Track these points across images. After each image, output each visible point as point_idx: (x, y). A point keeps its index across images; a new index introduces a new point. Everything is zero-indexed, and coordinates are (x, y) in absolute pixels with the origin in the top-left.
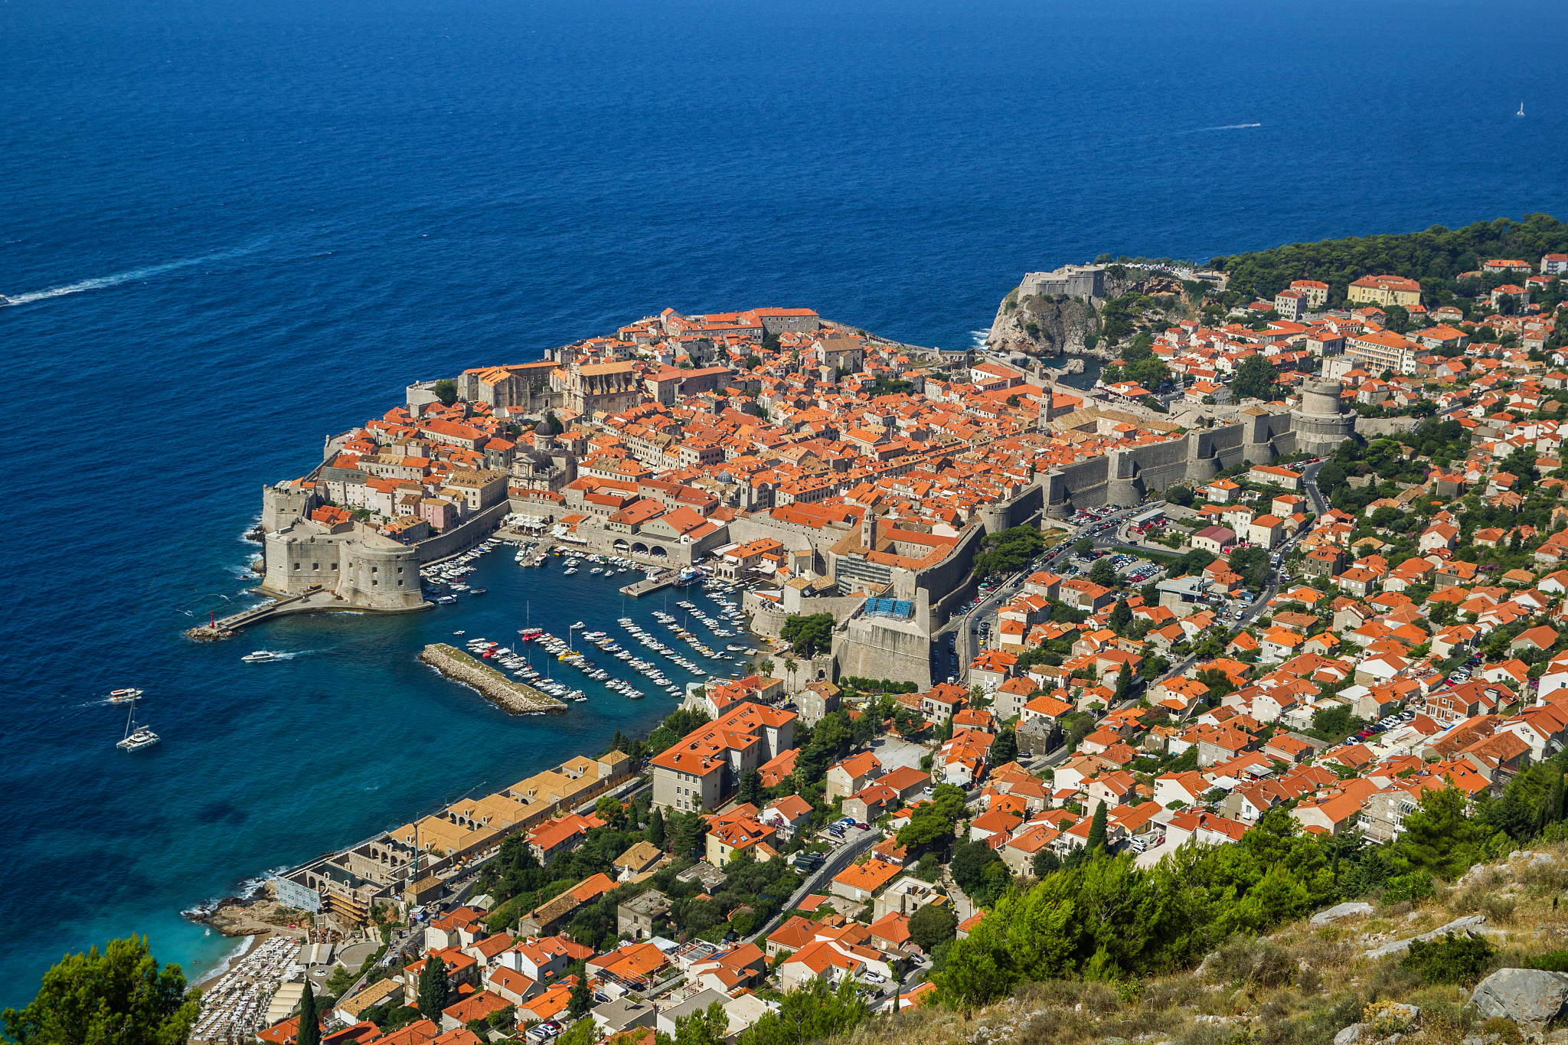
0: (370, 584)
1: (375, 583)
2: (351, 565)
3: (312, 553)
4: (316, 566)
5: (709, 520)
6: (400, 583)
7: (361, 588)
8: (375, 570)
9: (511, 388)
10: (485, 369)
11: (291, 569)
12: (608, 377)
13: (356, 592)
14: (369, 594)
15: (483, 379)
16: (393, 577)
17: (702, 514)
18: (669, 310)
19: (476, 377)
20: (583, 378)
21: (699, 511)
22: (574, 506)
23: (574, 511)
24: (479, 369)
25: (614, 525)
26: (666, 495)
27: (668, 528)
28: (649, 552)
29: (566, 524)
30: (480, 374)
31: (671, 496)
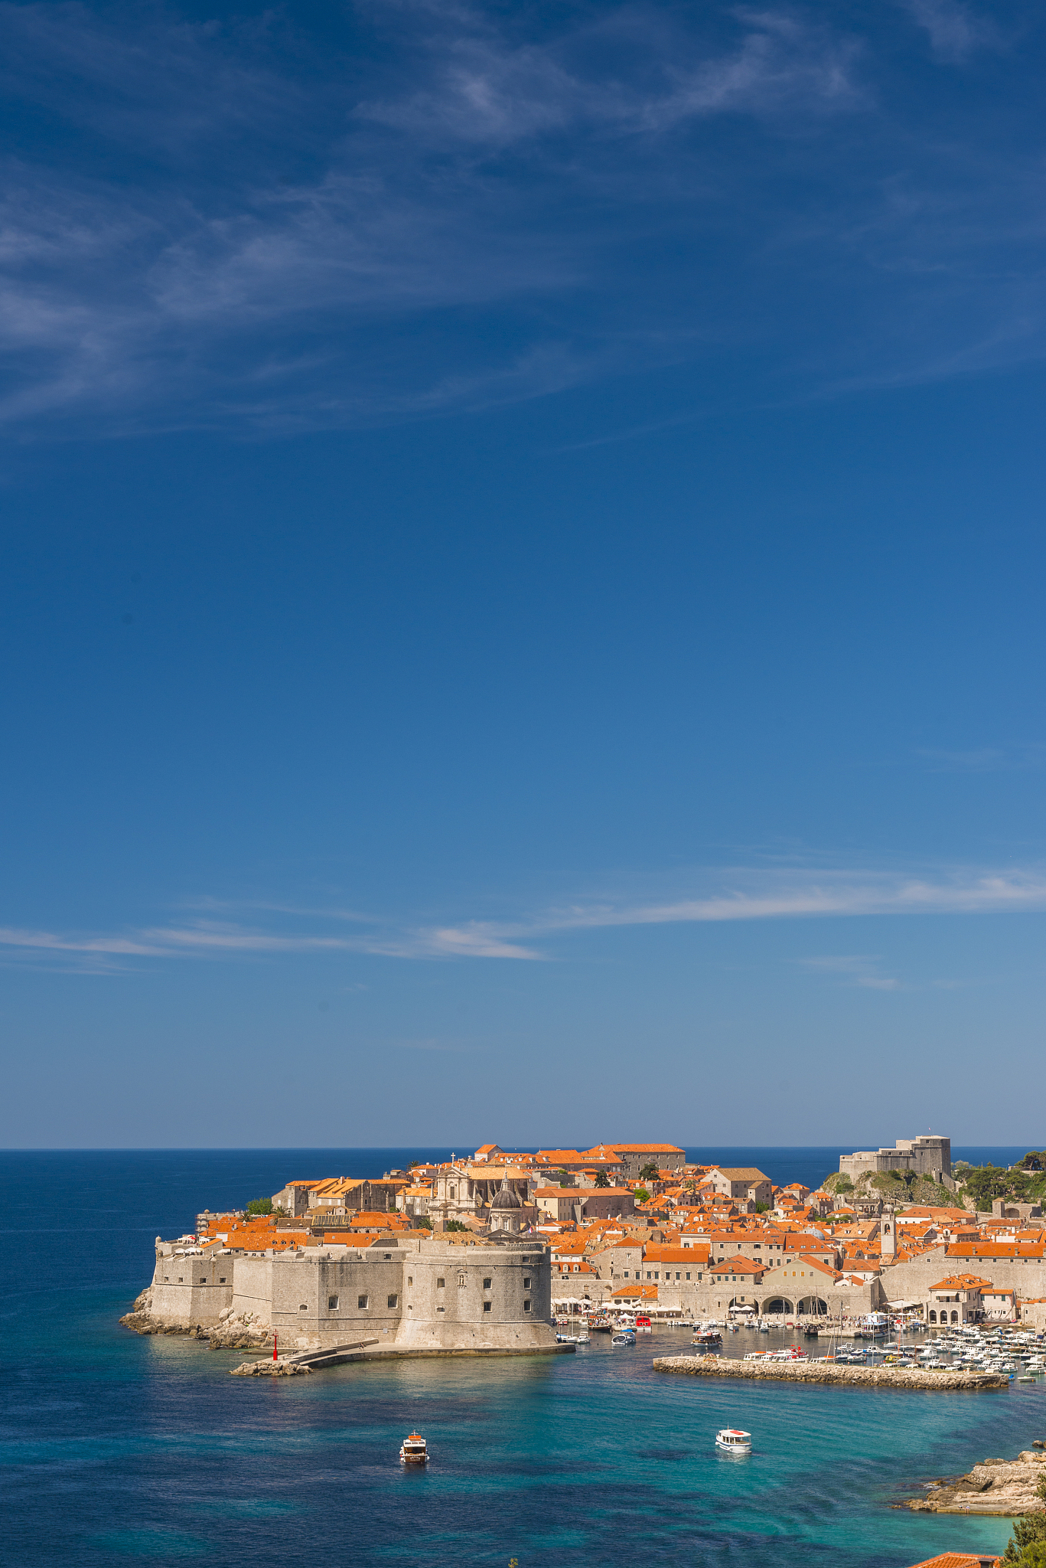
0: (480, 1309)
1: (487, 1306)
2: (441, 1282)
3: (359, 1277)
4: (362, 1303)
6: (527, 1307)
7: (462, 1318)
8: (487, 1283)
10: (316, 1183)
11: (325, 1306)
13: (452, 1327)
14: (478, 1326)
15: (319, 1192)
16: (517, 1294)
19: (306, 1193)
21: (826, 1262)
22: (626, 1274)
23: (627, 1281)
24: (307, 1183)
25: (723, 1277)
26: (764, 1248)
27: (812, 1274)
28: (795, 1309)
29: (622, 1299)
30: (310, 1187)
31: (775, 1248)
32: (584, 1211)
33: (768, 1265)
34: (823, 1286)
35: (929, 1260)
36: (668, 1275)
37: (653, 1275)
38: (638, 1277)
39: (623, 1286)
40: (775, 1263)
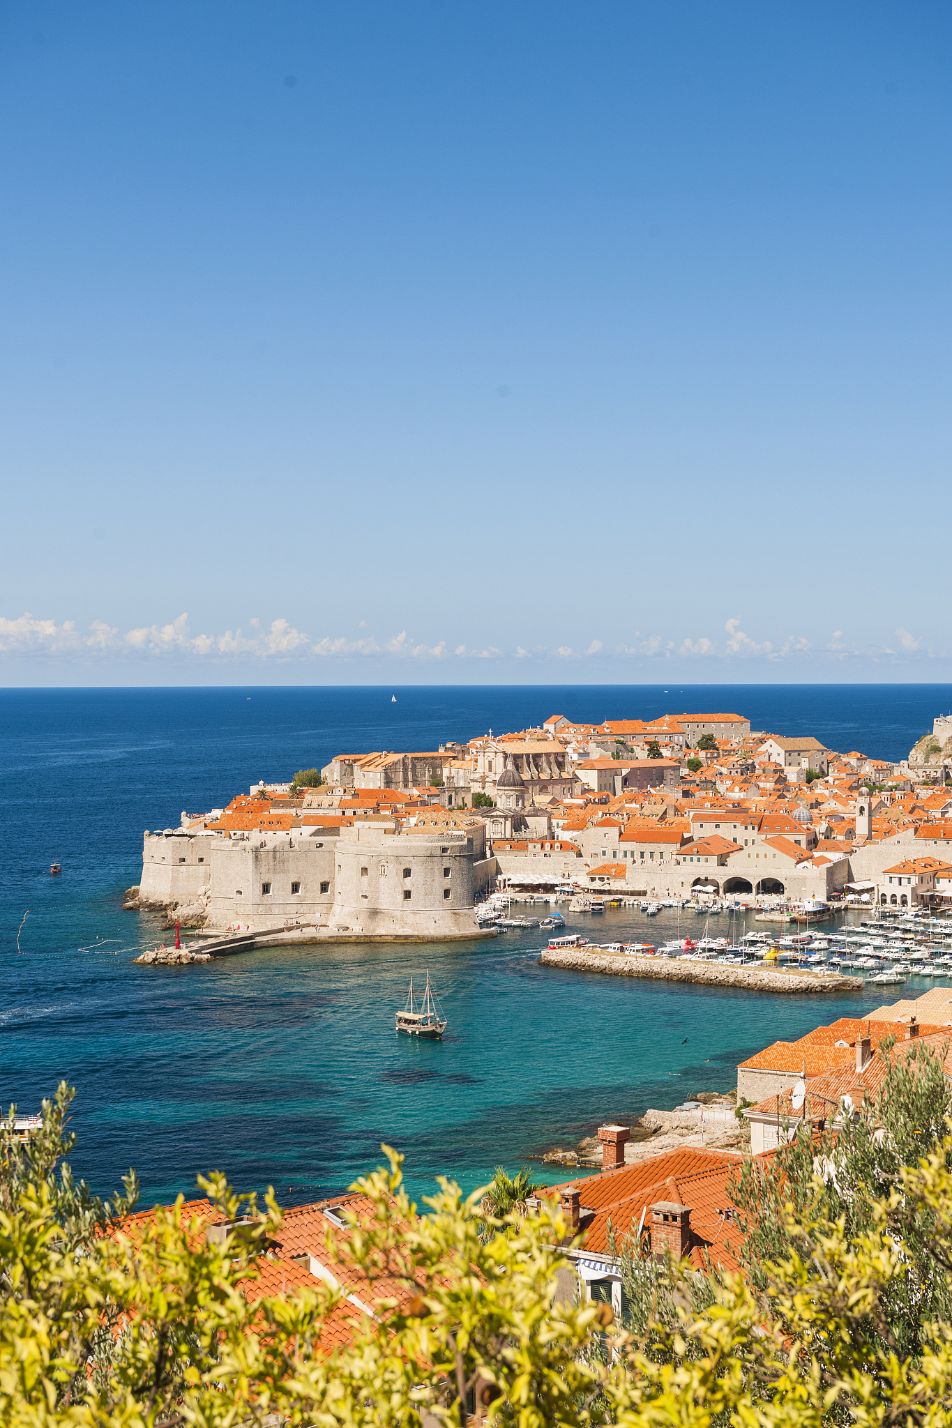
0: (400, 897)
1: (407, 894)
2: (365, 870)
3: (291, 865)
4: (295, 888)
5: (816, 854)
6: (447, 893)
7: (383, 905)
8: (407, 873)
9: (405, 775)
10: (361, 756)
11: (259, 892)
12: (537, 756)
13: (374, 913)
14: (398, 913)
15: (363, 766)
16: (436, 884)
17: (804, 845)
18: (554, 718)
19: (350, 766)
20: (506, 756)
21: (798, 842)
22: (604, 853)
23: (604, 860)
24: (353, 757)
25: (688, 858)
26: (740, 828)
27: (774, 856)
28: (754, 890)
29: (597, 877)
30: (355, 761)
31: (750, 828)
32: (625, 781)
33: (743, 844)
34: (781, 867)
35: (899, 842)
36: (642, 854)
37: (629, 854)
38: (615, 856)
39: (600, 864)
40: (750, 843)
